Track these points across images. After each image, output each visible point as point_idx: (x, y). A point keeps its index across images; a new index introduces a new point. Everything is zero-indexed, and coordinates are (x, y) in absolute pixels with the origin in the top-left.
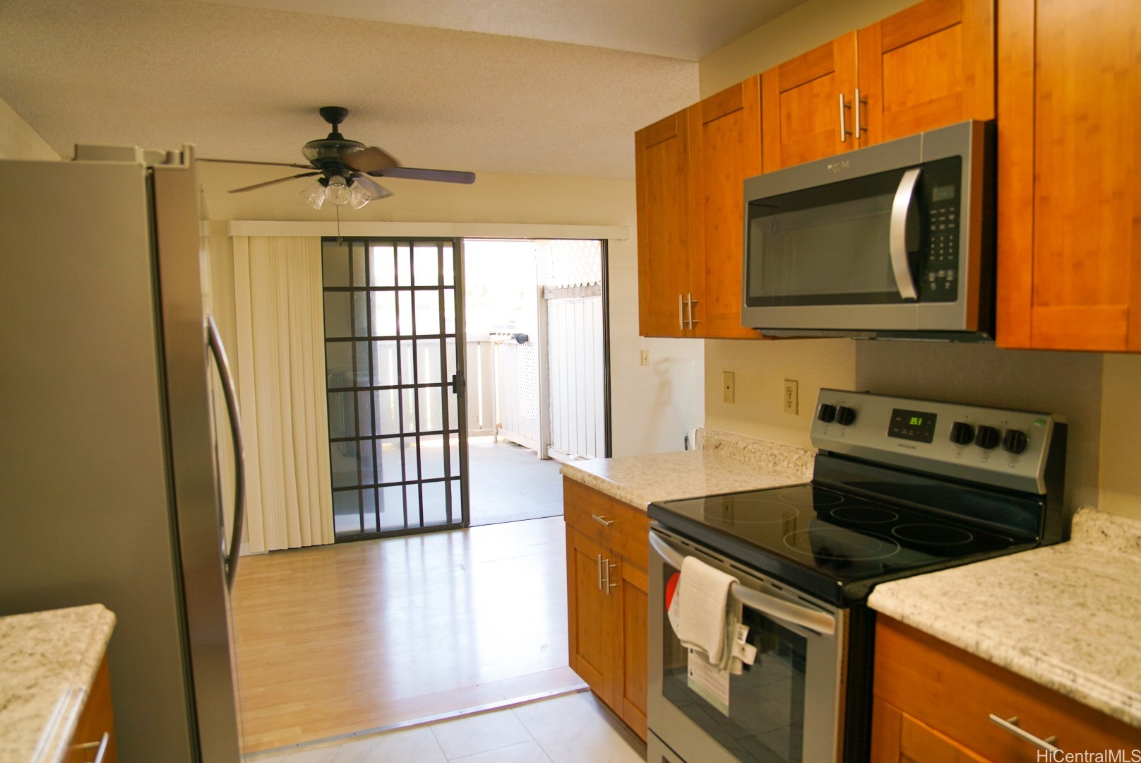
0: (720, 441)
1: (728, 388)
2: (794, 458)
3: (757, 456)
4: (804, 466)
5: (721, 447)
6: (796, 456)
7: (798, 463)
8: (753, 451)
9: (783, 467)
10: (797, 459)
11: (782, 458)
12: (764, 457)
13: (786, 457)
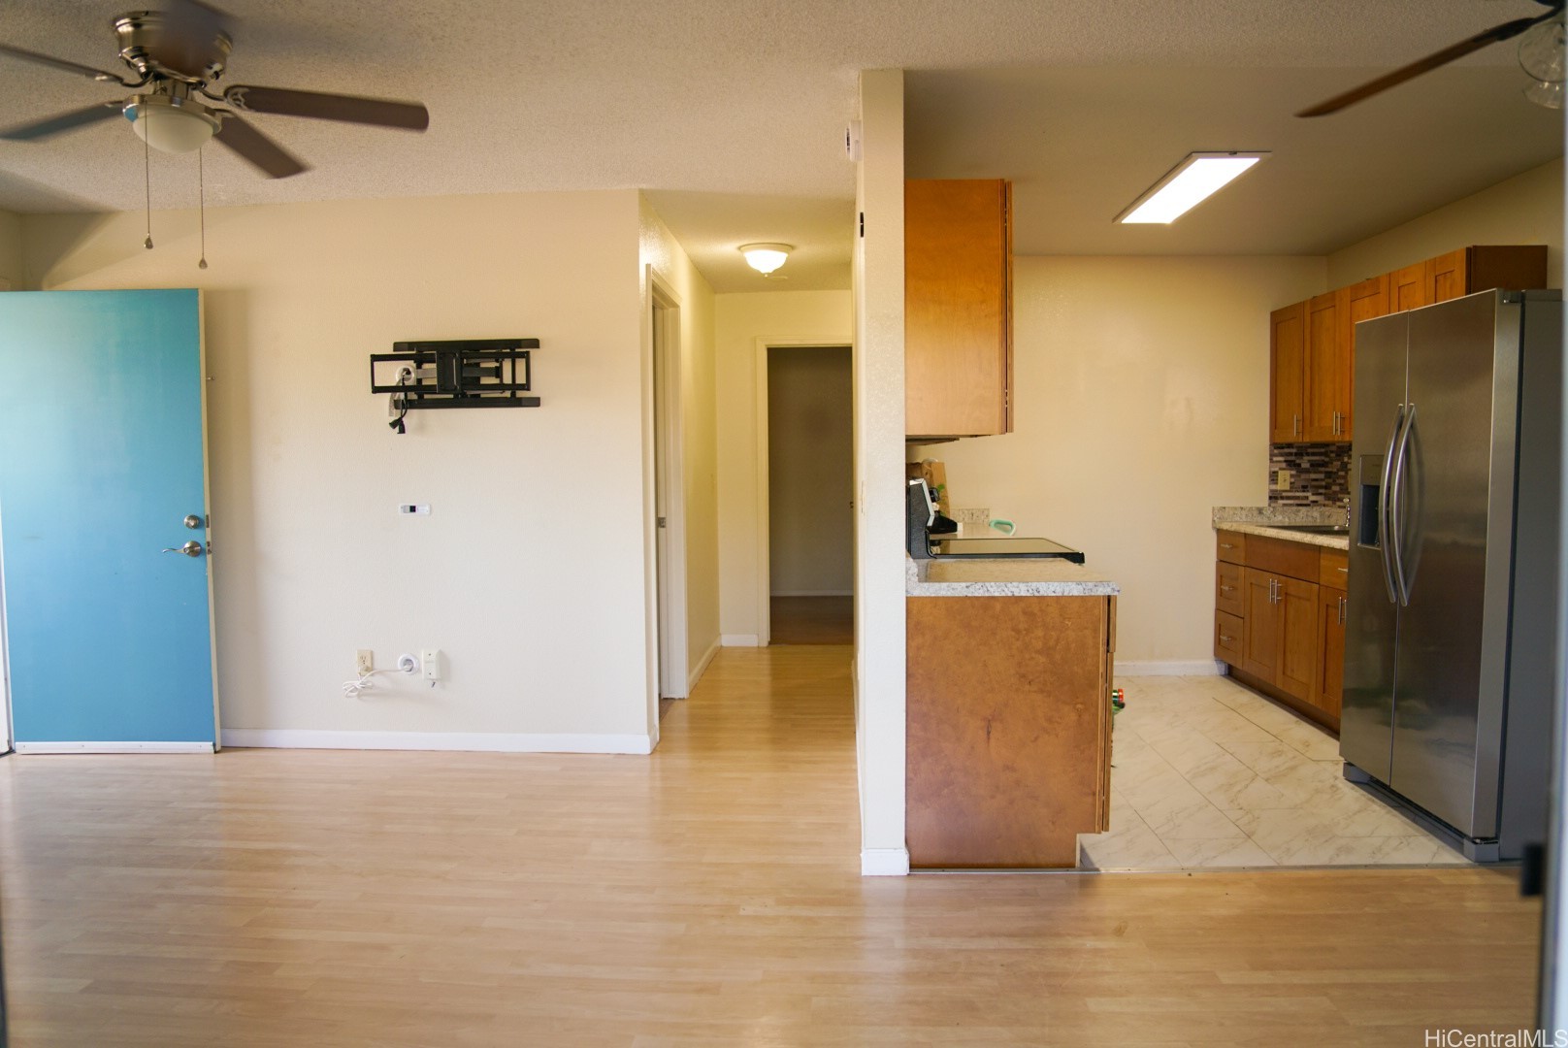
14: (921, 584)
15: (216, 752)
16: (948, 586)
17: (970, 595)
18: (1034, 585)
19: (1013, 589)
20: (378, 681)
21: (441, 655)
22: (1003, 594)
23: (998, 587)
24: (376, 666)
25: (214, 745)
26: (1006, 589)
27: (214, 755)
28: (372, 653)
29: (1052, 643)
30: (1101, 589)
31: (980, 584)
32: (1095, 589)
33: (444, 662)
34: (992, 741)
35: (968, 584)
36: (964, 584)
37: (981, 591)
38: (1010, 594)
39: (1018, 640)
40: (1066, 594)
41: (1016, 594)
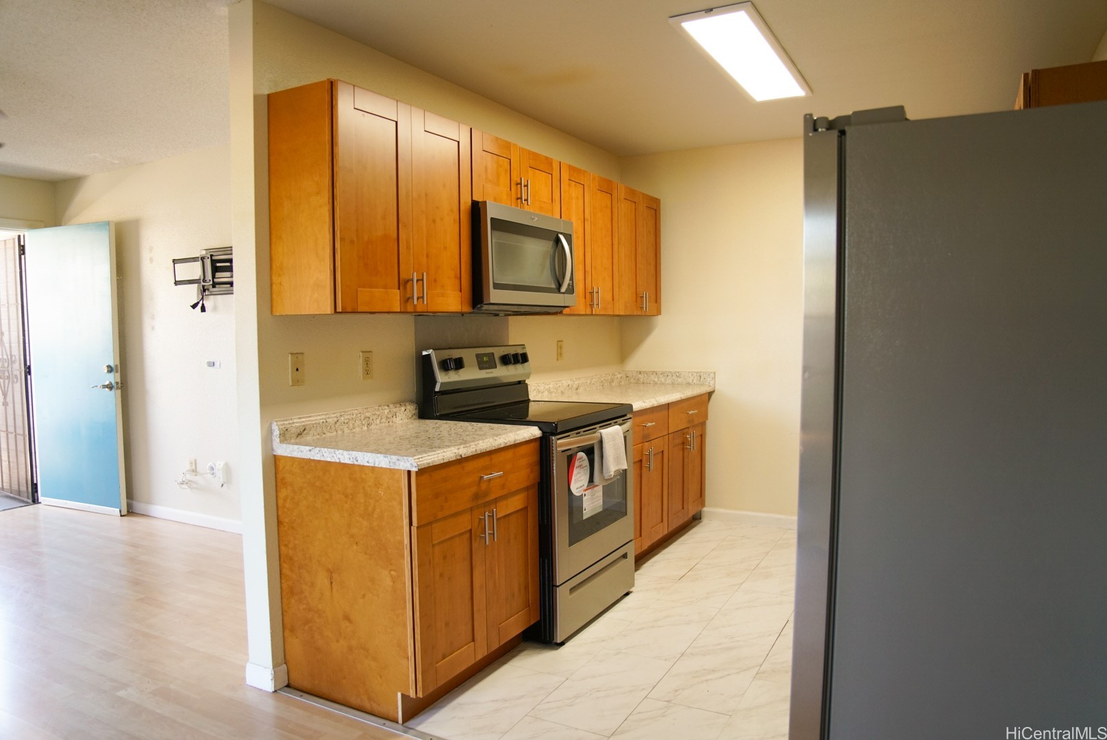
0: (304, 426)
1: (297, 370)
2: (386, 413)
3: (351, 425)
4: (394, 416)
5: (306, 431)
6: (386, 411)
7: (390, 416)
8: (346, 422)
9: (377, 425)
10: (388, 413)
11: (374, 417)
12: (358, 422)
13: (379, 415)
14: (282, 445)
15: (121, 516)
16: (298, 449)
17: (312, 458)
18: (354, 454)
19: (340, 456)
20: (198, 479)
21: (227, 465)
22: (333, 460)
23: (330, 453)
24: (198, 470)
25: (120, 511)
26: (335, 455)
27: (120, 517)
28: (195, 460)
29: (370, 509)
30: (402, 463)
31: (318, 449)
32: (397, 463)
33: (228, 470)
34: (334, 590)
35: (310, 448)
36: (308, 448)
37: (318, 455)
38: (338, 461)
39: (346, 503)
40: (376, 465)
41: (342, 461)
